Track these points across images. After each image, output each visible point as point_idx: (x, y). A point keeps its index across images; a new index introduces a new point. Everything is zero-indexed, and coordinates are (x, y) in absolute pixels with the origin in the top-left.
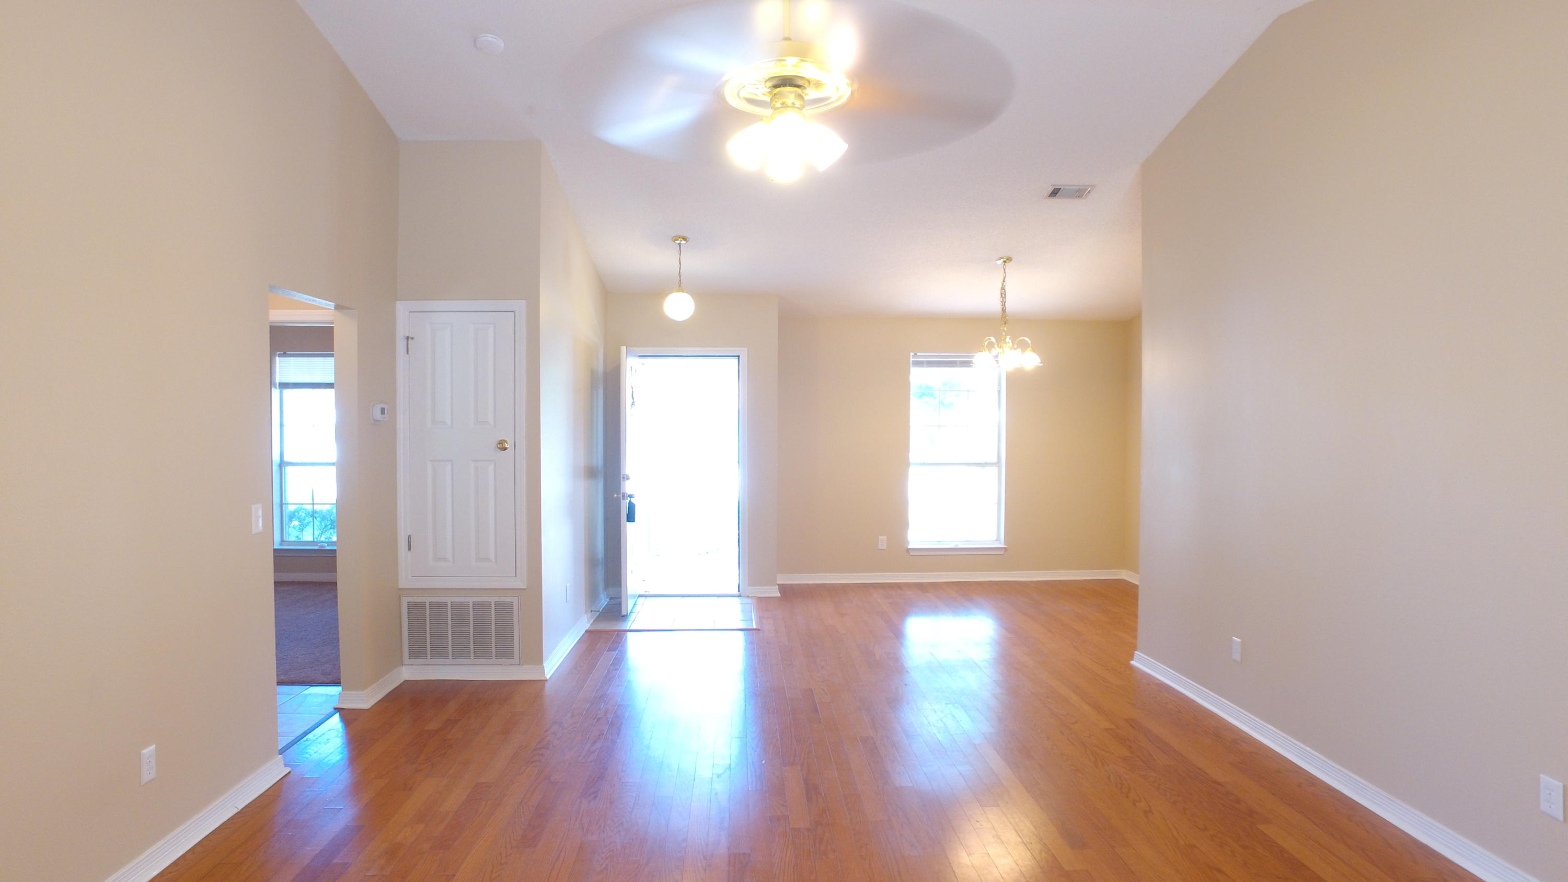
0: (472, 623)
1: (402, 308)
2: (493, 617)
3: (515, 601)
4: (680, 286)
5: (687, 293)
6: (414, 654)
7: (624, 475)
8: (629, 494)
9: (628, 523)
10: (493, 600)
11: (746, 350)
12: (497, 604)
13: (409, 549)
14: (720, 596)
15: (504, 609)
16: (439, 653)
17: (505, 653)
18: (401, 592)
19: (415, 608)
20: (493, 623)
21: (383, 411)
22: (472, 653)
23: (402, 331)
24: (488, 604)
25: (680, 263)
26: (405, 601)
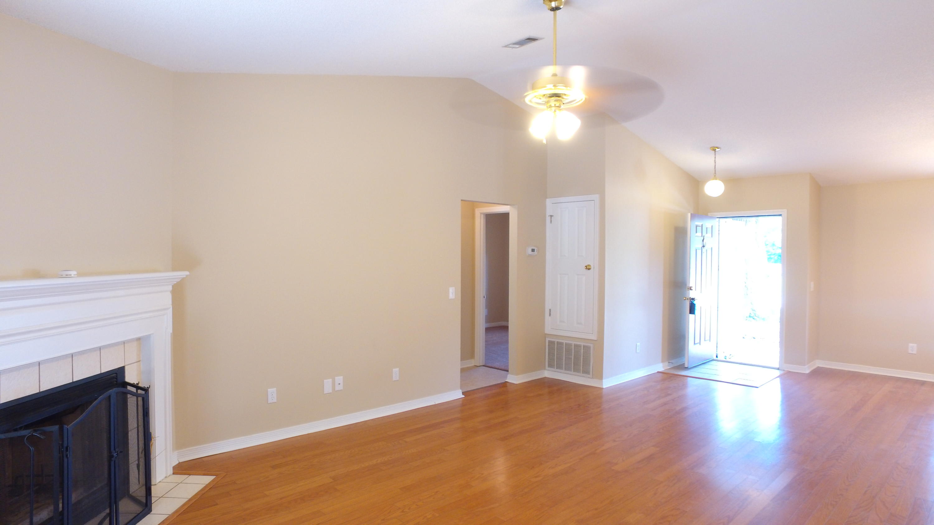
0: (573, 354)
1: (549, 202)
2: (582, 352)
3: (591, 345)
4: (715, 175)
5: (719, 180)
6: (551, 365)
7: (688, 287)
8: (692, 297)
9: (690, 315)
10: (573, 343)
11: (785, 211)
12: (584, 346)
13: (550, 315)
14: (765, 367)
15: (587, 348)
16: (559, 367)
17: (586, 372)
18: (546, 335)
19: (551, 343)
20: (582, 355)
21: (533, 250)
22: (573, 369)
23: (549, 212)
24: (580, 346)
25: (715, 163)
26: (547, 340)
